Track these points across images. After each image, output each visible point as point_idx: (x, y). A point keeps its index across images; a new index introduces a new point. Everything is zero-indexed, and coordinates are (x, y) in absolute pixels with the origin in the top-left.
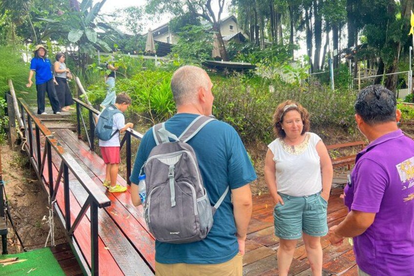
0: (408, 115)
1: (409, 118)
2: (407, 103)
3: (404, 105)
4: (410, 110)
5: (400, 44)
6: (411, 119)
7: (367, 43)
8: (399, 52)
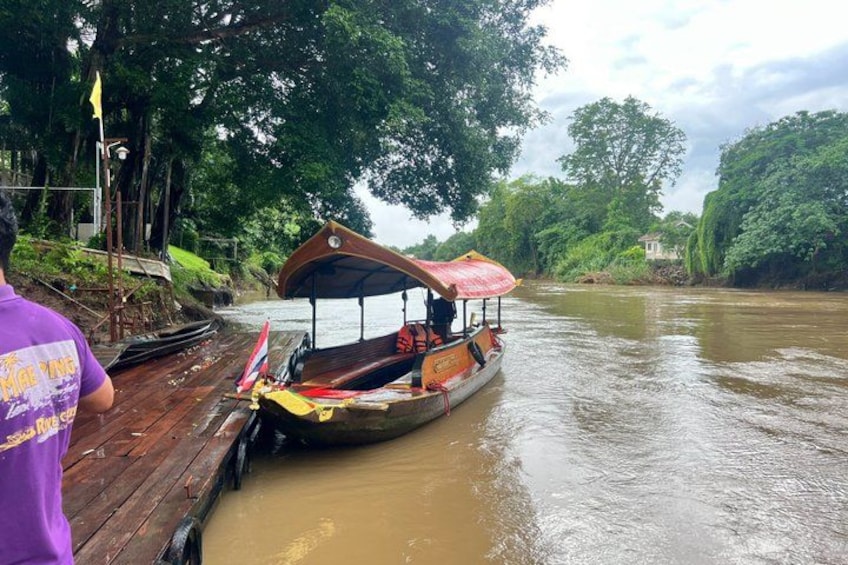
0: (93, 273)
1: (95, 279)
2: (92, 250)
3: (85, 253)
4: (97, 265)
5: (79, 134)
6: (99, 281)
7: (8, 113)
8: (76, 148)
